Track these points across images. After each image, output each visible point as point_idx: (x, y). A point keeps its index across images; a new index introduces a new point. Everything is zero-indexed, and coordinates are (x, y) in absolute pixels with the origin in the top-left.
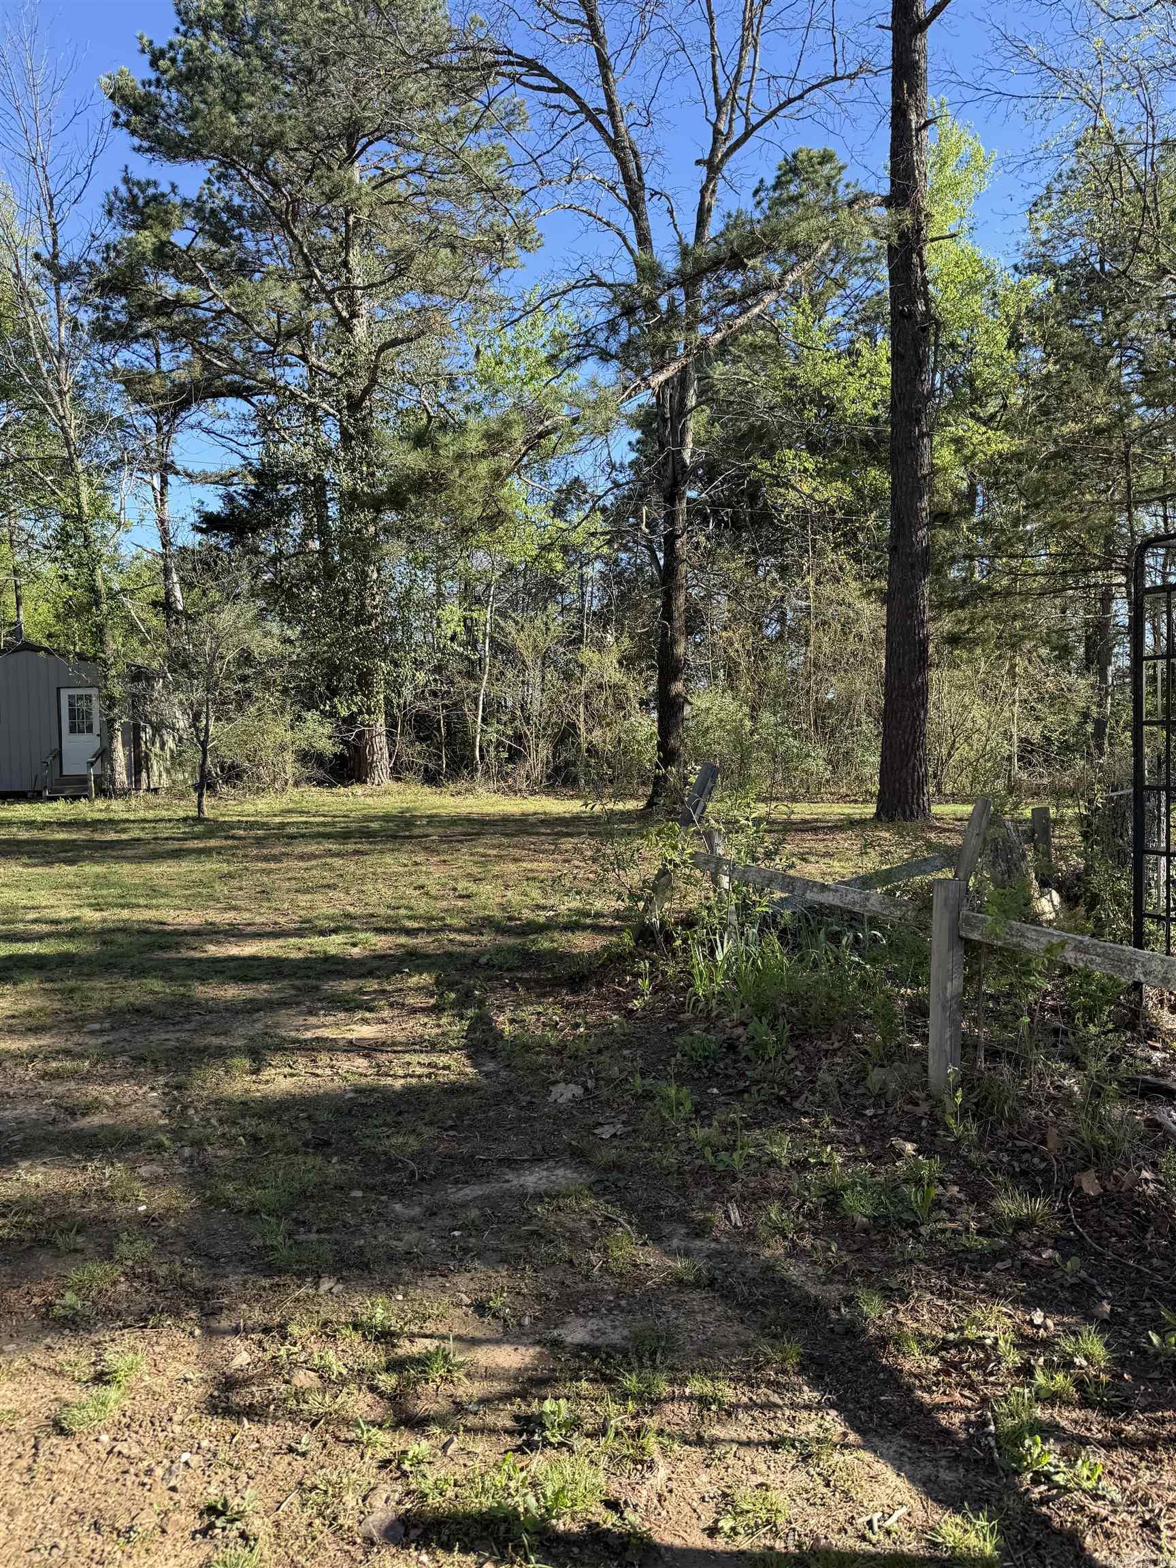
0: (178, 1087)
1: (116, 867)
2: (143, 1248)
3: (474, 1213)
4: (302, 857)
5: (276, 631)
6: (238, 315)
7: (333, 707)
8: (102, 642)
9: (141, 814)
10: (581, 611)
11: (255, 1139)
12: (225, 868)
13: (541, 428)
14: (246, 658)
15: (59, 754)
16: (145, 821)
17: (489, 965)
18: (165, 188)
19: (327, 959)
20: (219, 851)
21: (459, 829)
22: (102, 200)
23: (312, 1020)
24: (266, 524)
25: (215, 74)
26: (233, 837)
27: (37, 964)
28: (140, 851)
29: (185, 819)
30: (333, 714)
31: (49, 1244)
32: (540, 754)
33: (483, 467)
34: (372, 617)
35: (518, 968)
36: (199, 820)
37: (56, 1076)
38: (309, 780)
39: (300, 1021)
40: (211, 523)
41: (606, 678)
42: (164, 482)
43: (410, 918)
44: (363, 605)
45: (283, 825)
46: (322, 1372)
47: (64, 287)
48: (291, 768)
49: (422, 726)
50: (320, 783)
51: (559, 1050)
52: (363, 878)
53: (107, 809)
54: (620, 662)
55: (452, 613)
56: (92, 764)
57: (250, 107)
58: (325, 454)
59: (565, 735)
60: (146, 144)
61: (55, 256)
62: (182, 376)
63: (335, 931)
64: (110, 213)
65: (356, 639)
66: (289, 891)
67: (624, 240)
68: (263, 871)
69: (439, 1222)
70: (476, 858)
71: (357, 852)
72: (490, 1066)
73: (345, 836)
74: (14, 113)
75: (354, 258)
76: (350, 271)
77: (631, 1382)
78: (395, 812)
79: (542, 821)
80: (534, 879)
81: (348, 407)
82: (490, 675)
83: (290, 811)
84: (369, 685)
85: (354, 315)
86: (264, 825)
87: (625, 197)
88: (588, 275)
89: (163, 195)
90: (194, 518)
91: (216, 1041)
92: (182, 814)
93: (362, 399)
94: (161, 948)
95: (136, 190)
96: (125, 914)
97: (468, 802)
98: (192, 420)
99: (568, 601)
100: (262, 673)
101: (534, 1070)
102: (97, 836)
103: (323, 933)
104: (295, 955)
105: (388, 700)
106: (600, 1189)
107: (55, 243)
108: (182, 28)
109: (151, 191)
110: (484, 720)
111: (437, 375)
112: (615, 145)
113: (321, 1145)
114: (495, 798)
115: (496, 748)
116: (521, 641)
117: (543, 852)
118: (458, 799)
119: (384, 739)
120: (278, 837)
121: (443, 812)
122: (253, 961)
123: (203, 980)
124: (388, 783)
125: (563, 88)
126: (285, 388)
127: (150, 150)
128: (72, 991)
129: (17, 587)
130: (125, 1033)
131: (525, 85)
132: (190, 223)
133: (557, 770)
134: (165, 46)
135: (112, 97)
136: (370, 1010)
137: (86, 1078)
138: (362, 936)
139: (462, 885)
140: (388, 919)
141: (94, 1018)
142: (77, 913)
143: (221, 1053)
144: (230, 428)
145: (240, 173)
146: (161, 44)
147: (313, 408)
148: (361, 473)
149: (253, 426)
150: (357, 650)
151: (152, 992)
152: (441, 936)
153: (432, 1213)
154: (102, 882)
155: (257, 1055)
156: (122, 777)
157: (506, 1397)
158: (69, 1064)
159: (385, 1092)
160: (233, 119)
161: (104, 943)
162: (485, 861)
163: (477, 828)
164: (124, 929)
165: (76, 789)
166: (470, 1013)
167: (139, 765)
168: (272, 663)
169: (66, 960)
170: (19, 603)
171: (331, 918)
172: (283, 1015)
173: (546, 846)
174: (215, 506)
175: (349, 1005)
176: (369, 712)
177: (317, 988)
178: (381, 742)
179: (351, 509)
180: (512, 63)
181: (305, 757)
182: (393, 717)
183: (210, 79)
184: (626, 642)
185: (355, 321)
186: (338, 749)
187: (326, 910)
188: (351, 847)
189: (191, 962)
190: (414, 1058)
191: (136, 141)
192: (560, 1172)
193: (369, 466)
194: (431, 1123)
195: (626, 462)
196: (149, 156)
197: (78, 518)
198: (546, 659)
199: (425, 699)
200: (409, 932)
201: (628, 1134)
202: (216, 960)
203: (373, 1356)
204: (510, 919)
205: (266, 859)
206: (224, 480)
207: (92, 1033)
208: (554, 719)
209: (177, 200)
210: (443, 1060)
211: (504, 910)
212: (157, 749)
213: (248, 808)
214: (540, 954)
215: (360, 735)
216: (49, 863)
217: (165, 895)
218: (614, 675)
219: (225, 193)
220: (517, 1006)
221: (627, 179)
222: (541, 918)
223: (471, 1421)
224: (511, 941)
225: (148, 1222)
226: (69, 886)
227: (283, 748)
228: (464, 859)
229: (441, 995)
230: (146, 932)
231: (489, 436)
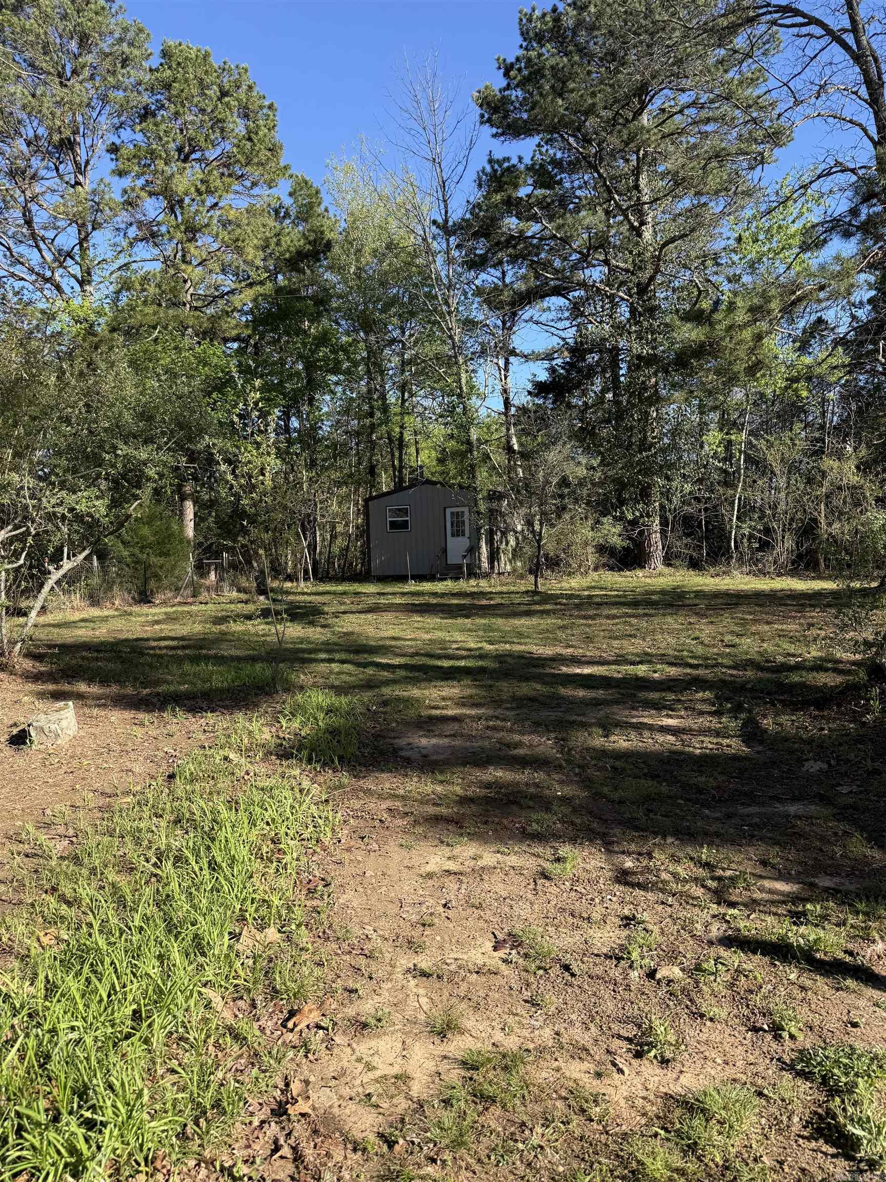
0: (563, 740)
1: (494, 620)
2: (566, 810)
3: (757, 820)
4: (608, 617)
5: (584, 462)
6: (561, 239)
7: (622, 513)
8: (474, 477)
9: (499, 589)
10: (822, 427)
11: (614, 768)
12: (560, 622)
13: (793, 297)
14: (564, 482)
15: (445, 551)
16: (501, 593)
17: (752, 690)
18: (515, 161)
19: (637, 679)
20: (554, 612)
21: (720, 601)
22: (475, 177)
23: (634, 713)
24: (578, 385)
25: (547, 72)
26: (560, 604)
27: (467, 671)
28: (506, 611)
29: (527, 592)
30: (621, 518)
31: (515, 803)
32: (785, 545)
33: (747, 334)
34: (652, 445)
35: (775, 693)
36: (535, 593)
37: (494, 728)
38: (604, 565)
39: (627, 712)
40: (540, 389)
41: (845, 481)
42: (507, 363)
43: (691, 657)
44: (645, 437)
45: (590, 597)
46: (675, 875)
47: (452, 239)
48: (592, 559)
49: (688, 524)
50: (612, 569)
51: (810, 741)
52: (654, 631)
53: (477, 585)
54: (858, 468)
55: (713, 438)
56: (465, 557)
57: (572, 91)
58: (619, 328)
59: (808, 530)
60: (500, 131)
61: (446, 221)
62: (521, 286)
63: (641, 663)
64: (480, 186)
65: (639, 463)
66: (604, 637)
67: (865, 130)
68: (585, 625)
69: (733, 821)
70: (737, 621)
71: (646, 615)
72: (760, 748)
73: (635, 604)
74: (422, 131)
75: (643, 181)
76: (639, 192)
77: (861, 906)
78: (668, 589)
79: (788, 596)
80: (784, 636)
81: (638, 293)
82: (745, 482)
83: (593, 587)
84: (648, 495)
85: (643, 223)
86: (578, 596)
87: (867, 97)
88: (832, 164)
89: (514, 166)
90: (529, 387)
91: (579, 718)
92: (523, 589)
93: (648, 284)
94: (535, 666)
95: (496, 166)
96: (508, 646)
97: (726, 581)
98: (526, 316)
99: (810, 418)
100: (574, 492)
101: (791, 752)
102: (476, 602)
103: (633, 663)
104: (616, 675)
105: (662, 507)
106: (840, 816)
107: (446, 212)
108: (524, 44)
109: (506, 165)
110: (738, 518)
111: (705, 256)
112: (858, 57)
113: (655, 777)
114: (747, 578)
115: (749, 540)
116: (772, 458)
117: (791, 617)
118: (717, 580)
119: (658, 535)
120: (590, 604)
121: (706, 589)
122: (590, 676)
123: (564, 685)
124: (661, 567)
125: (813, 21)
126: (593, 286)
127: (503, 134)
128: (491, 686)
129: (417, 443)
130: (525, 710)
131: (781, 26)
132: (530, 181)
133: (800, 557)
134: (513, 60)
135: (481, 106)
136: (672, 710)
137: (511, 730)
138: (659, 666)
139: (728, 638)
140: (676, 657)
141: (507, 701)
142: (480, 645)
143: (584, 725)
144: (551, 317)
145: (562, 136)
146: (511, 59)
147: (612, 297)
148: (647, 339)
149: (567, 314)
150: (640, 470)
151: (535, 690)
152: (716, 670)
153: (729, 816)
154: (488, 629)
155: (607, 727)
156: (485, 565)
157: (784, 902)
158: (499, 723)
159: (691, 756)
160: (560, 102)
161: (500, 662)
162: (744, 623)
163: (734, 601)
164: (510, 655)
165: (455, 573)
166: (743, 716)
167: (493, 557)
168: (581, 483)
169: (482, 670)
170: (417, 453)
171: (637, 655)
172: (615, 709)
173: (793, 614)
174: (543, 376)
175: (658, 706)
176: (648, 516)
177: (635, 696)
178: (656, 537)
179: (638, 367)
180: (770, 13)
181: (601, 549)
182: (666, 519)
183: (543, 76)
184: (863, 452)
185: (643, 228)
186: (625, 544)
187: (631, 649)
188: (641, 611)
189: (554, 675)
190: (707, 739)
191: (494, 130)
192: (813, 807)
193: (652, 334)
194: (722, 773)
195: (865, 300)
196: (502, 138)
197: (460, 396)
198: (792, 468)
199: (689, 504)
200: (691, 666)
201: (861, 792)
202: (568, 675)
203: (701, 872)
204: (767, 661)
205: (585, 617)
206: (549, 357)
207: (507, 709)
208: (799, 515)
209: (522, 167)
210: (726, 741)
211: (762, 656)
212: (503, 546)
213: (565, 585)
214: (793, 686)
215: (641, 533)
216: (455, 617)
217: (528, 637)
218: (853, 478)
219: (551, 152)
220: (777, 715)
221: (868, 82)
222: (792, 661)
223: (762, 908)
224: (768, 675)
225: (564, 800)
226: (470, 630)
227: (586, 544)
228: (727, 621)
229: (721, 705)
230: (522, 657)
231: (752, 310)
